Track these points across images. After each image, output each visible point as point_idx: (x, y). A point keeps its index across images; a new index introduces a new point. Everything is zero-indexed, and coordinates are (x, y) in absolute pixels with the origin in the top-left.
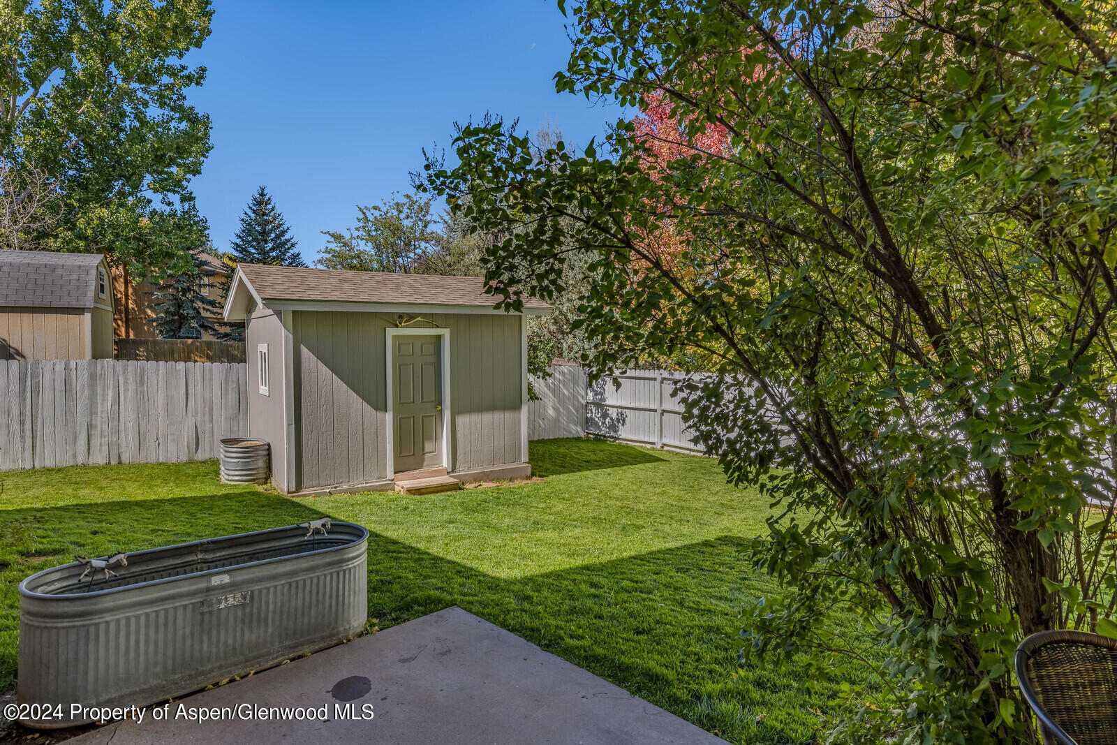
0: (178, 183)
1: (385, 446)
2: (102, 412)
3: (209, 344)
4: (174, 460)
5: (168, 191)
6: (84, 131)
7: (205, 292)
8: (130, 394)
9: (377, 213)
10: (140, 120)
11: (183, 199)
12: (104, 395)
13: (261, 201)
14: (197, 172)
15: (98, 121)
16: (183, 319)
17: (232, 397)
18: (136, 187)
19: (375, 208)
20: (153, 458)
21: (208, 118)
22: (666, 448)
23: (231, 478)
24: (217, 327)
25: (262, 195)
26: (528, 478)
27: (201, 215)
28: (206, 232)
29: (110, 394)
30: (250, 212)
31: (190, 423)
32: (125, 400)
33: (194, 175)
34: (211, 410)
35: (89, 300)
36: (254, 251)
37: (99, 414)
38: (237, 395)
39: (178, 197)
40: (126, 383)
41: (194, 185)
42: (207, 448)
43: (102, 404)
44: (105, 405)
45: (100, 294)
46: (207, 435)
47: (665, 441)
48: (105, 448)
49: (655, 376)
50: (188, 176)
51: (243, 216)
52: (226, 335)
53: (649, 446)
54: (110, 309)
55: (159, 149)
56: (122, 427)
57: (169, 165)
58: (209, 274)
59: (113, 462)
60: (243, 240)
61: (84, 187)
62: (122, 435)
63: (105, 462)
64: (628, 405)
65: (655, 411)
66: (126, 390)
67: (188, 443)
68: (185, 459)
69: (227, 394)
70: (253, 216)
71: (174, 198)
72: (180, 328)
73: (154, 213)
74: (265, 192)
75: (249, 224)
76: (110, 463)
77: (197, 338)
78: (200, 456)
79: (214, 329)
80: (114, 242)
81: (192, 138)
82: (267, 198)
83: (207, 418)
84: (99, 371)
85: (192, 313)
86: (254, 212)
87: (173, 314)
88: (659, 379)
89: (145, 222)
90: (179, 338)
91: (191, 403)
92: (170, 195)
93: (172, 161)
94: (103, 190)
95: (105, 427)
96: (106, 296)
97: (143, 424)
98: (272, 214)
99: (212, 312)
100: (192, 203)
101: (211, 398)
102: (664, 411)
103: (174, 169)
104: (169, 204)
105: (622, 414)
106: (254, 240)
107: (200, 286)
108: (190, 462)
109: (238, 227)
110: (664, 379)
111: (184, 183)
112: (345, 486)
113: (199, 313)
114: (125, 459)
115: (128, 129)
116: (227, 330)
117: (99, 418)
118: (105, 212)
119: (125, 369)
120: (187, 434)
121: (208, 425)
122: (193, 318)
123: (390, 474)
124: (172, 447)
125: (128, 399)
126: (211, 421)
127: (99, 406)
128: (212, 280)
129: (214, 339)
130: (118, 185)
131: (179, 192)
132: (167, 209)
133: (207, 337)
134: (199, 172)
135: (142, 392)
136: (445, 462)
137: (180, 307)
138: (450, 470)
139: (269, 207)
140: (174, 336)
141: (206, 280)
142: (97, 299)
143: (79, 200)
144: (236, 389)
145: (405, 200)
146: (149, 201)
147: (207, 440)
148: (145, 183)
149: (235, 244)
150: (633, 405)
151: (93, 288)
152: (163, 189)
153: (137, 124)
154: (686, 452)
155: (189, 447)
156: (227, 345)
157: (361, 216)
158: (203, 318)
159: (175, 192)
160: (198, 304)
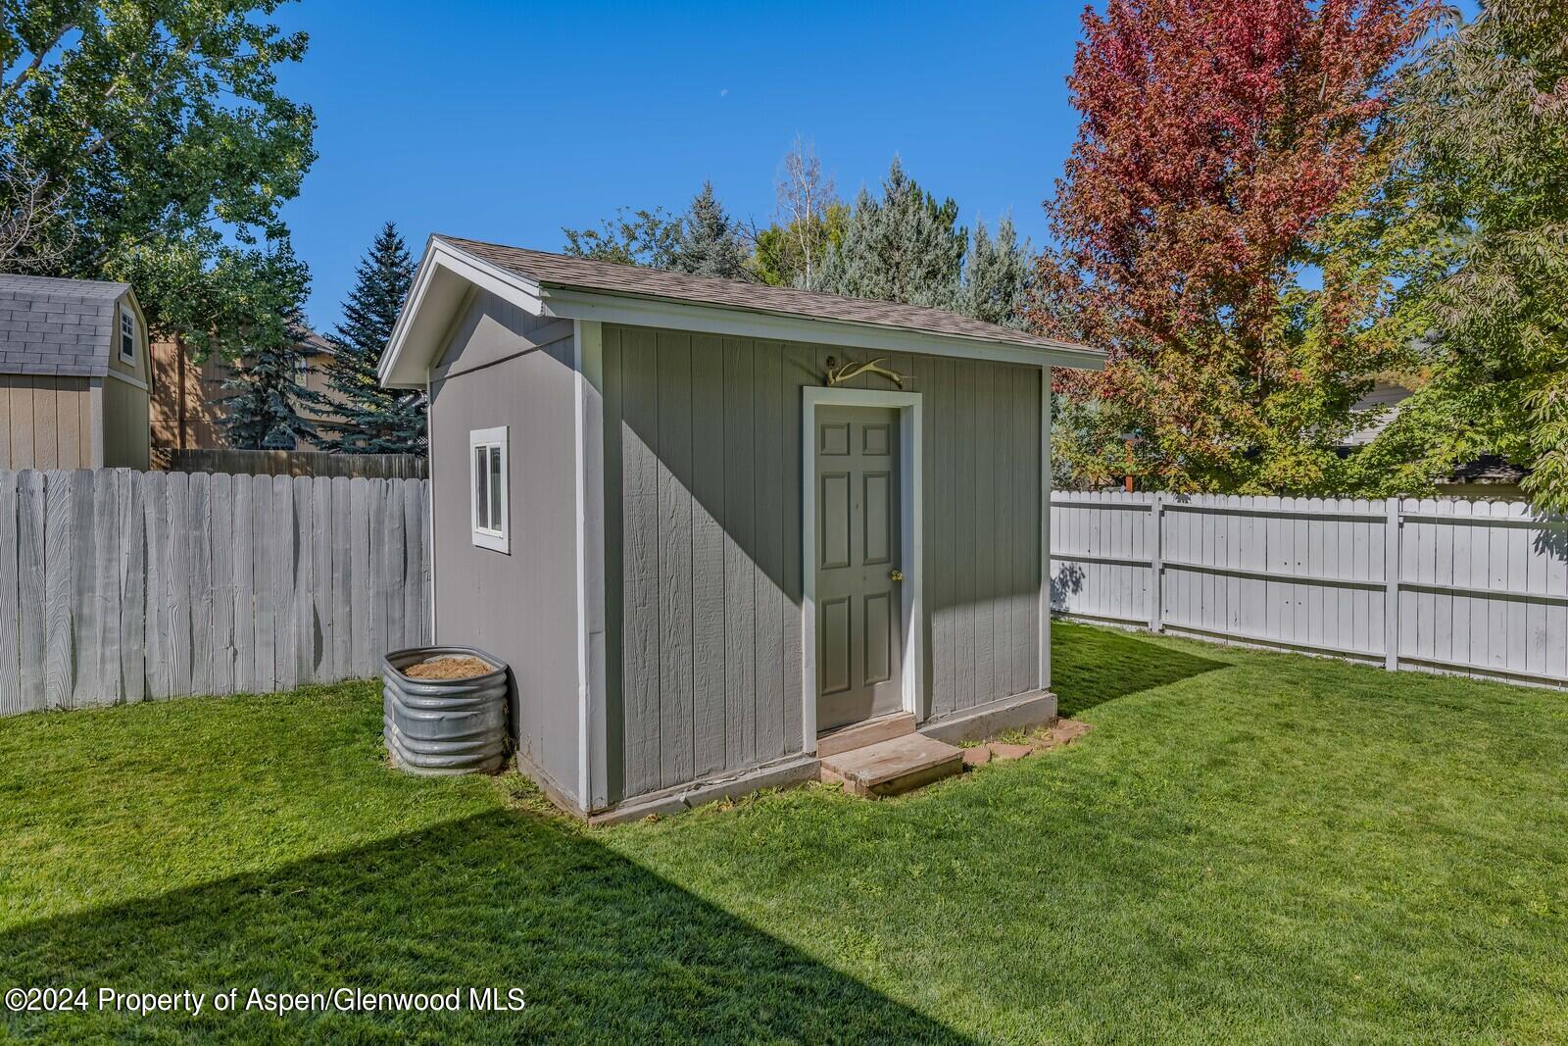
0: (265, 207)
1: (799, 672)
2: (106, 586)
3: (310, 457)
4: (268, 689)
5: (247, 221)
6: (115, 125)
7: (301, 381)
8: (171, 547)
9: (593, 243)
10: (205, 118)
11: (271, 234)
12: (111, 548)
13: (388, 245)
14: (291, 193)
15: (138, 108)
16: (269, 419)
17: (391, 549)
18: (196, 214)
19: (591, 235)
20: (222, 684)
21: (310, 111)
22: (1169, 632)
23: (421, 760)
24: (320, 433)
25: (390, 235)
26: (1052, 723)
27: (299, 258)
28: (306, 285)
29: (126, 545)
30: (371, 261)
31: (302, 605)
32: (160, 559)
33: (288, 198)
34: (347, 576)
35: (99, 362)
36: (377, 319)
37: (99, 592)
38: (399, 545)
39: (263, 230)
40: (163, 521)
41: (286, 212)
42: (339, 658)
43: (107, 569)
44: (114, 572)
45: (125, 357)
46: (338, 629)
47: (1167, 619)
48: (113, 668)
49: (1147, 502)
50: (279, 198)
51: (361, 267)
52: (334, 445)
53: (1134, 628)
54: (145, 386)
55: (232, 153)
56: (152, 618)
57: (248, 182)
58: (308, 353)
59: (131, 699)
60: (361, 303)
61: (112, 211)
62: (154, 637)
63: (112, 698)
64: (1084, 554)
65: (1149, 565)
66: (162, 538)
67: (299, 649)
68: (289, 683)
69: (380, 542)
70: (376, 266)
71: (257, 232)
72: (264, 434)
73: (225, 253)
74: (394, 231)
75: (370, 279)
76: (123, 701)
77: (292, 449)
78: (324, 676)
79: (315, 437)
80: (161, 297)
81: (285, 141)
82: (397, 240)
83: (338, 592)
84: (98, 497)
85: (282, 411)
86: (378, 260)
87: (254, 413)
88: (1157, 508)
89: (210, 266)
90: (262, 448)
91: (305, 562)
92: (250, 226)
93: (253, 177)
94: (144, 219)
95: (113, 621)
96: (135, 360)
97: (200, 610)
98: (404, 264)
99: (312, 410)
100: (285, 239)
101: (347, 552)
102: (1166, 565)
103: (257, 188)
104: (250, 240)
105: (1072, 572)
106: (377, 303)
107: (295, 371)
108: (304, 690)
109: (354, 283)
110: (1166, 507)
111: (273, 208)
112: (718, 782)
113: (292, 411)
114: (158, 691)
115: (185, 130)
116: (336, 436)
117: (98, 602)
118: (147, 252)
119: (161, 491)
120: (295, 630)
121: (340, 611)
122: (284, 419)
123: (808, 740)
124: (264, 657)
125: (165, 555)
126: (348, 601)
127: (99, 573)
128: (311, 362)
129: (314, 450)
130: (167, 214)
131: (264, 223)
132: (245, 249)
133: (305, 447)
134: (294, 193)
135: (199, 541)
136: (909, 701)
137: (264, 402)
138: (921, 719)
139: (400, 253)
140: (255, 446)
141: (303, 363)
142: (114, 362)
143: (104, 232)
144: (399, 534)
145: (641, 221)
146: (217, 237)
147: (338, 642)
148: (211, 207)
149: (349, 308)
150: (1095, 555)
151: (107, 341)
152: (240, 216)
153: (200, 123)
154: (1217, 641)
155: (300, 658)
156: (338, 460)
157: (570, 245)
158: (298, 418)
159: (256, 222)
160: (292, 399)
